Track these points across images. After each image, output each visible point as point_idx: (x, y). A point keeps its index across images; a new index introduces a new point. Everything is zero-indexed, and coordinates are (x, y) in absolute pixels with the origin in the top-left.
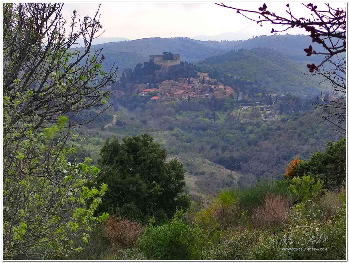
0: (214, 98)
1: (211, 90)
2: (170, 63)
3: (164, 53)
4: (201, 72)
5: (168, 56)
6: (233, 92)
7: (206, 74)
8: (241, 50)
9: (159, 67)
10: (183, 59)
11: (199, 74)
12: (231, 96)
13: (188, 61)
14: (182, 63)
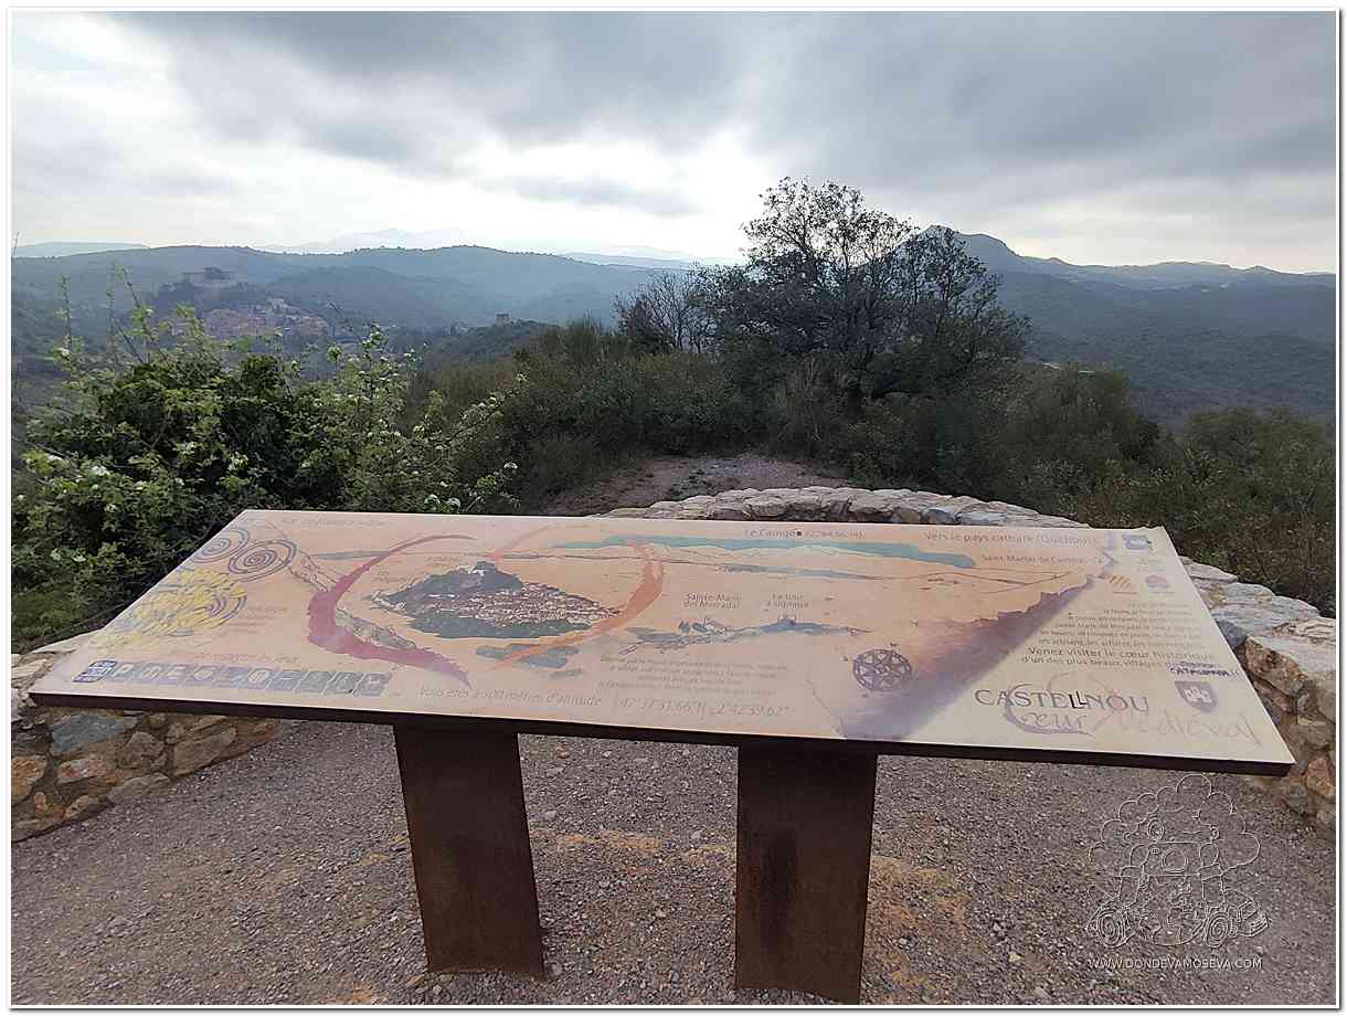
0: (297, 333)
1: (292, 322)
2: (218, 285)
3: (207, 269)
4: (273, 297)
5: (213, 274)
6: (327, 325)
7: (282, 300)
8: (333, 268)
9: (200, 291)
10: (242, 278)
11: (270, 300)
12: (323, 330)
13: (252, 281)
14: (239, 284)
